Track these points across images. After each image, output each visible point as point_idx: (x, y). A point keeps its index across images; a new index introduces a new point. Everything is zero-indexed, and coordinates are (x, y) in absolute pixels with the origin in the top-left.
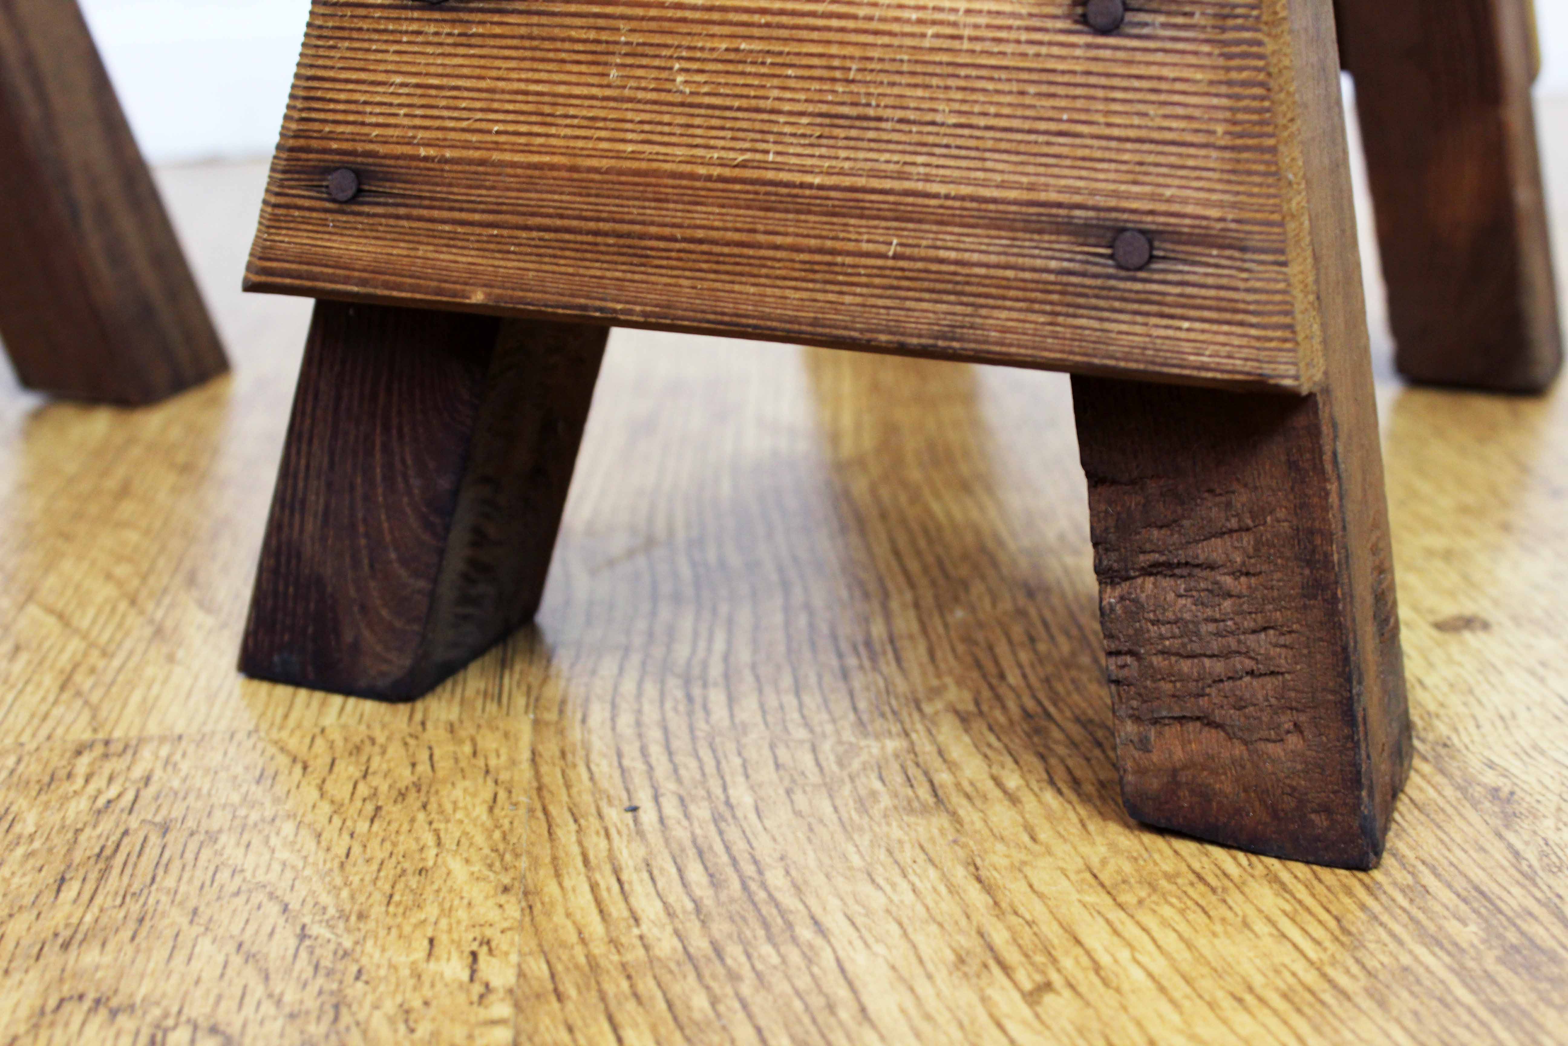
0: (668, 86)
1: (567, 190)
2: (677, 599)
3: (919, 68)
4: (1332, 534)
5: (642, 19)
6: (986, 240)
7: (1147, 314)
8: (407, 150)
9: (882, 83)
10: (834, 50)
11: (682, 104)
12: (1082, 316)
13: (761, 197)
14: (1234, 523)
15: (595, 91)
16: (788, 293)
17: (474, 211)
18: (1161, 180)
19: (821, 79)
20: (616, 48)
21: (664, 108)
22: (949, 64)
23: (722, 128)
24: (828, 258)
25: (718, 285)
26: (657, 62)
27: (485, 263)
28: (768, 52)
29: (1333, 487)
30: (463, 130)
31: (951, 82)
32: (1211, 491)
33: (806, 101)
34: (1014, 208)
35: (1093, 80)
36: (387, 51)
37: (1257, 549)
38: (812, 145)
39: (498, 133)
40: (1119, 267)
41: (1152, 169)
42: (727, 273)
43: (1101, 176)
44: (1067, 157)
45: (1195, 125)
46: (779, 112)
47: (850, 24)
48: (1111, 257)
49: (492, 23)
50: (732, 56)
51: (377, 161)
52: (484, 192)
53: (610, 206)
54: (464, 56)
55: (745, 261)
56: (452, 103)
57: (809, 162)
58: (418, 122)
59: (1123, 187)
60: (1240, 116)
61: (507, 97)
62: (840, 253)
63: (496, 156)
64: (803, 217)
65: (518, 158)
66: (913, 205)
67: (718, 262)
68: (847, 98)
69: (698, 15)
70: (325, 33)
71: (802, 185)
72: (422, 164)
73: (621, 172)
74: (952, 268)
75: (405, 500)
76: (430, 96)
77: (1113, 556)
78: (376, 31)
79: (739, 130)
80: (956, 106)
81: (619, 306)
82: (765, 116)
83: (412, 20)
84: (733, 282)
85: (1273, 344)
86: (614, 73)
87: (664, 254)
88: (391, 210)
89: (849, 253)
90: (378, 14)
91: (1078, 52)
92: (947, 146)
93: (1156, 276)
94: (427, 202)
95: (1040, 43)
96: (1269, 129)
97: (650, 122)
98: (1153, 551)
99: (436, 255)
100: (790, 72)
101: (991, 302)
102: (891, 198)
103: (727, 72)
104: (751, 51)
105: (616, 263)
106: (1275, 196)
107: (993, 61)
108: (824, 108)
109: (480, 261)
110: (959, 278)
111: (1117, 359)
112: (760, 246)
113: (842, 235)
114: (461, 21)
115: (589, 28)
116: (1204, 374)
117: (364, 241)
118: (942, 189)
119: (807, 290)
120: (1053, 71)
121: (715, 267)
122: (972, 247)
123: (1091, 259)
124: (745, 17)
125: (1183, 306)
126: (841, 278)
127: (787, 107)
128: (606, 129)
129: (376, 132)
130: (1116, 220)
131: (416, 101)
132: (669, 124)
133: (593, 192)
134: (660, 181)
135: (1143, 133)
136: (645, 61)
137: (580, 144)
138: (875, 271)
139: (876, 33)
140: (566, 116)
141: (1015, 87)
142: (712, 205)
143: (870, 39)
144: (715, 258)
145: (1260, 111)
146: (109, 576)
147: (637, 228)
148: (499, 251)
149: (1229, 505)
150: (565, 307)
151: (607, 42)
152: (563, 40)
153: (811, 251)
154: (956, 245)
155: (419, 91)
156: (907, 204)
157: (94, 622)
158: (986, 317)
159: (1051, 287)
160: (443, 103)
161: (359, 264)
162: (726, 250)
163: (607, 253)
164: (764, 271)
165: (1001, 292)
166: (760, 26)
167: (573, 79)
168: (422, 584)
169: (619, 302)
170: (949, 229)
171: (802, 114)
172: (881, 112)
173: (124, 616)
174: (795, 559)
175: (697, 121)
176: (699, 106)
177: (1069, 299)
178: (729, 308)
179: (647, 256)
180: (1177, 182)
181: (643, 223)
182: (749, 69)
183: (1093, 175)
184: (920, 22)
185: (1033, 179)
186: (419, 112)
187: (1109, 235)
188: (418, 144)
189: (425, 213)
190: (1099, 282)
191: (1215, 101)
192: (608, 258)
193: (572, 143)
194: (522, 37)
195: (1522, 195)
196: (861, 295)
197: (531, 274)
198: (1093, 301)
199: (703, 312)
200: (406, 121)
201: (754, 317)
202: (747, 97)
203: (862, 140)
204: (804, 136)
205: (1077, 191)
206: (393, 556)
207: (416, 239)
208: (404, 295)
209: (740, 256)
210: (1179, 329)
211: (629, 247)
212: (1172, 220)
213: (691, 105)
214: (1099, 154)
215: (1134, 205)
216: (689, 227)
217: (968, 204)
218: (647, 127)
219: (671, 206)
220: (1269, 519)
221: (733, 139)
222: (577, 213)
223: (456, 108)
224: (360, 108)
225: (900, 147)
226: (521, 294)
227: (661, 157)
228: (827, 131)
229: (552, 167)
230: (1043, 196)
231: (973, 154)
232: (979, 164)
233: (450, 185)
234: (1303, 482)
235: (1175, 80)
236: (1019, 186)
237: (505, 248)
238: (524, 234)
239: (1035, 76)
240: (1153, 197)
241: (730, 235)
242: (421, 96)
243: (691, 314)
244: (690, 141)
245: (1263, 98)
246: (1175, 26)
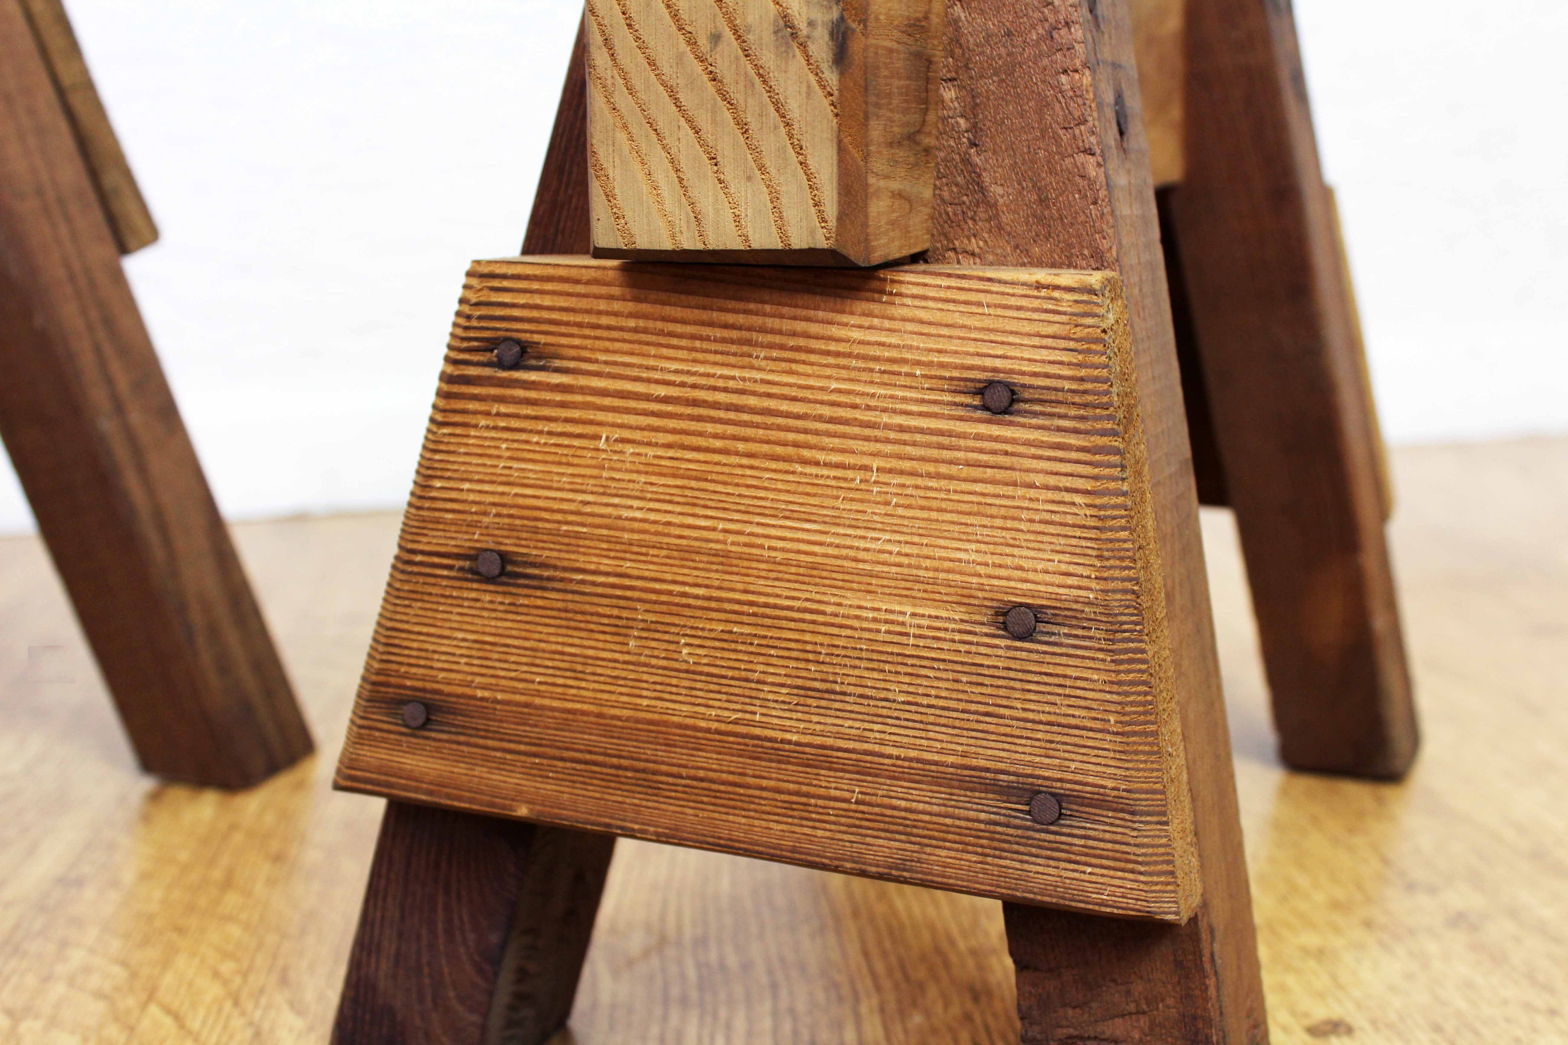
0: (675, 656)
1: (595, 732)
2: (684, 1001)
3: (875, 656)
4: (1211, 1020)
5: (655, 602)
6: (929, 794)
7: (1058, 860)
8: (468, 691)
9: (845, 665)
10: (808, 637)
11: (687, 671)
12: (1006, 858)
13: (750, 748)
14: (1132, 1007)
15: (617, 656)
16: (772, 825)
17: (520, 743)
18: (1067, 755)
19: (797, 659)
20: (634, 624)
21: (673, 673)
22: (899, 654)
23: (719, 692)
24: (804, 800)
25: (716, 815)
26: (667, 637)
27: (529, 785)
28: (755, 635)
29: (1211, 982)
30: (512, 679)
31: (900, 668)
32: (1114, 981)
33: (785, 675)
34: (951, 770)
35: (1012, 674)
36: (451, 613)
37: (1151, 1030)
38: (791, 711)
39: (540, 683)
40: (1034, 821)
41: (1059, 746)
42: (723, 806)
43: (1020, 749)
44: (992, 733)
45: (1093, 714)
46: (764, 683)
47: (821, 618)
48: (1029, 813)
49: (536, 597)
50: (726, 636)
51: (443, 698)
52: (528, 728)
53: (629, 747)
54: (512, 621)
55: (738, 797)
56: (503, 657)
57: (788, 723)
58: (475, 670)
59: (1038, 759)
60: (1128, 709)
61: (547, 655)
62: (813, 796)
63: (538, 701)
64: (783, 766)
65: (556, 704)
66: (871, 762)
67: (715, 797)
68: (818, 676)
69: (699, 603)
70: (402, 594)
71: (783, 741)
72: (478, 703)
73: (638, 721)
74: (903, 814)
75: (462, 950)
76: (485, 650)
77: (1037, 1028)
78: (443, 596)
79: (732, 694)
80: (905, 688)
81: (636, 827)
82: (753, 685)
83: (472, 589)
84: (727, 814)
85: (1157, 888)
86: (632, 643)
87: (673, 788)
88: (454, 737)
89: (820, 797)
90: (444, 583)
91: (1000, 652)
92: (898, 718)
93: (1065, 830)
94: (482, 733)
95: (970, 643)
96: (1152, 718)
97: (661, 684)
98: (1067, 1027)
99: (490, 776)
100: (772, 652)
101: (934, 842)
102: (854, 756)
103: (723, 649)
104: (742, 634)
105: (633, 792)
106: (1158, 770)
107: (933, 655)
108: (800, 682)
109: (524, 782)
110: (908, 822)
111: (1035, 893)
112: (749, 787)
113: (815, 782)
114: (511, 594)
115: (612, 606)
116: (1103, 909)
117: (431, 760)
118: (895, 752)
119: (787, 823)
120: (982, 665)
121: (713, 800)
122: (918, 798)
123: (1013, 813)
124: (737, 607)
125: (1086, 855)
126: (814, 816)
127: (770, 679)
128: (626, 686)
129: (442, 675)
130: (1032, 784)
131: (474, 653)
132: (676, 686)
133: (615, 734)
134: (669, 730)
135: (1052, 718)
136: (657, 635)
137: (605, 696)
138: (841, 812)
139: (841, 626)
140: (594, 674)
141: (951, 676)
142: (712, 752)
143: (835, 631)
144: (713, 794)
145: (1144, 704)
146: (216, 975)
147: (651, 765)
148: (541, 776)
149: (1128, 993)
150: (593, 824)
151: (627, 619)
152: (592, 614)
153: (790, 793)
154: (906, 796)
155: (477, 646)
156: (866, 762)
157: (204, 1023)
158: (930, 854)
159: (981, 834)
160: (496, 656)
161: (428, 778)
162: (722, 788)
163: (627, 784)
164: (752, 806)
165: (941, 835)
166: (749, 615)
167: (600, 645)
168: (475, 1018)
169: (637, 823)
170: (900, 783)
171: (783, 685)
172: (844, 688)
173: (229, 1017)
174: (782, 960)
175: (699, 685)
176: (701, 673)
177: (996, 844)
178: (725, 833)
179: (659, 789)
180: (1079, 757)
181: (655, 762)
182: (740, 647)
183: (1013, 747)
184: (875, 620)
185: (965, 748)
186: (476, 662)
187: (1027, 795)
188: (476, 688)
189: (481, 741)
190: (1020, 832)
191: (1108, 697)
192: (628, 787)
193: (599, 695)
194: (559, 610)
195: (1379, 623)
196: (830, 830)
197: (566, 796)
198: (1015, 847)
199: (705, 836)
200: (467, 669)
201: (744, 842)
202: (739, 669)
203: (831, 709)
204: (783, 702)
205: (1001, 760)
206: (451, 994)
207: (473, 761)
208: (463, 805)
209: (733, 793)
210: (1084, 872)
211: (645, 780)
212: (1077, 787)
213: (694, 673)
214: (1018, 732)
215: (1046, 774)
216: (693, 768)
217: (915, 765)
218: (659, 687)
219: (678, 750)
220: (1161, 1006)
221: (728, 701)
222: (602, 750)
223: (506, 661)
224: (429, 655)
225: (860, 717)
226: (557, 811)
227: (670, 712)
228: (802, 700)
229: (584, 713)
230: (974, 762)
231: (918, 725)
232: (923, 734)
233: (501, 721)
234: (1187, 977)
235: (1077, 678)
236: (954, 753)
237: (544, 773)
238: (560, 764)
239: (966, 669)
240: (1061, 768)
241: (724, 776)
242: (479, 649)
243: (694, 836)
244: (693, 700)
245: (1146, 694)
246: (1076, 636)
